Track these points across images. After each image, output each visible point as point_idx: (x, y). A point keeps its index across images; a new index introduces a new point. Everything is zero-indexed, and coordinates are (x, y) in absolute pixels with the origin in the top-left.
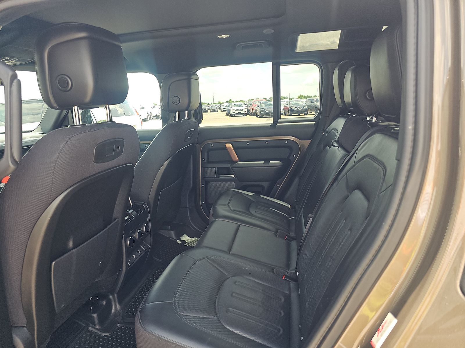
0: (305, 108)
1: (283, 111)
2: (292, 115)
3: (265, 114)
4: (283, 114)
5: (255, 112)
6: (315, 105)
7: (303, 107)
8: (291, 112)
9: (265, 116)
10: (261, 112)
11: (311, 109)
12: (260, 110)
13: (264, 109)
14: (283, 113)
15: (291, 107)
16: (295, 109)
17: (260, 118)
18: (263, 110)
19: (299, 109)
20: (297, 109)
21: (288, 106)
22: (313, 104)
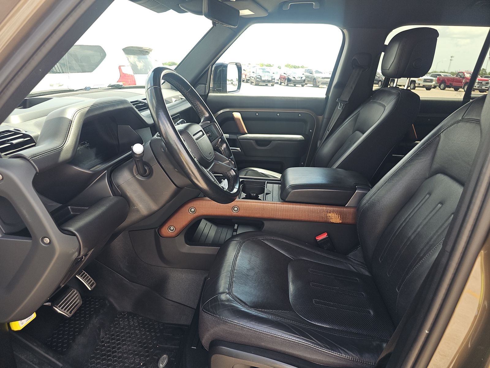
0: (304, 78)
1: (278, 80)
2: (289, 85)
3: (261, 82)
4: (278, 84)
5: (249, 79)
6: (314, 76)
7: (302, 78)
8: (288, 82)
9: (261, 83)
10: (257, 80)
11: (308, 81)
12: (256, 76)
13: (261, 76)
14: (278, 82)
15: (289, 76)
16: (293, 79)
17: (255, 85)
18: (259, 77)
19: (297, 79)
20: (295, 79)
21: (285, 75)
22: (311, 75)
